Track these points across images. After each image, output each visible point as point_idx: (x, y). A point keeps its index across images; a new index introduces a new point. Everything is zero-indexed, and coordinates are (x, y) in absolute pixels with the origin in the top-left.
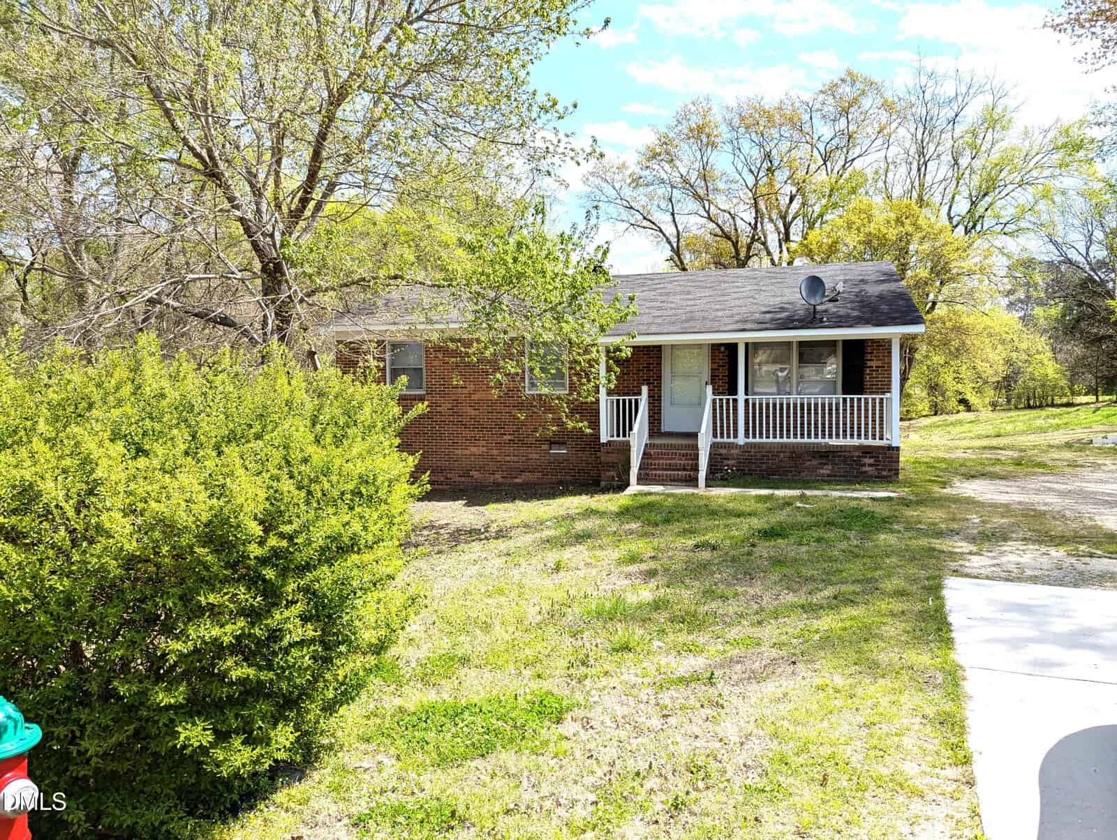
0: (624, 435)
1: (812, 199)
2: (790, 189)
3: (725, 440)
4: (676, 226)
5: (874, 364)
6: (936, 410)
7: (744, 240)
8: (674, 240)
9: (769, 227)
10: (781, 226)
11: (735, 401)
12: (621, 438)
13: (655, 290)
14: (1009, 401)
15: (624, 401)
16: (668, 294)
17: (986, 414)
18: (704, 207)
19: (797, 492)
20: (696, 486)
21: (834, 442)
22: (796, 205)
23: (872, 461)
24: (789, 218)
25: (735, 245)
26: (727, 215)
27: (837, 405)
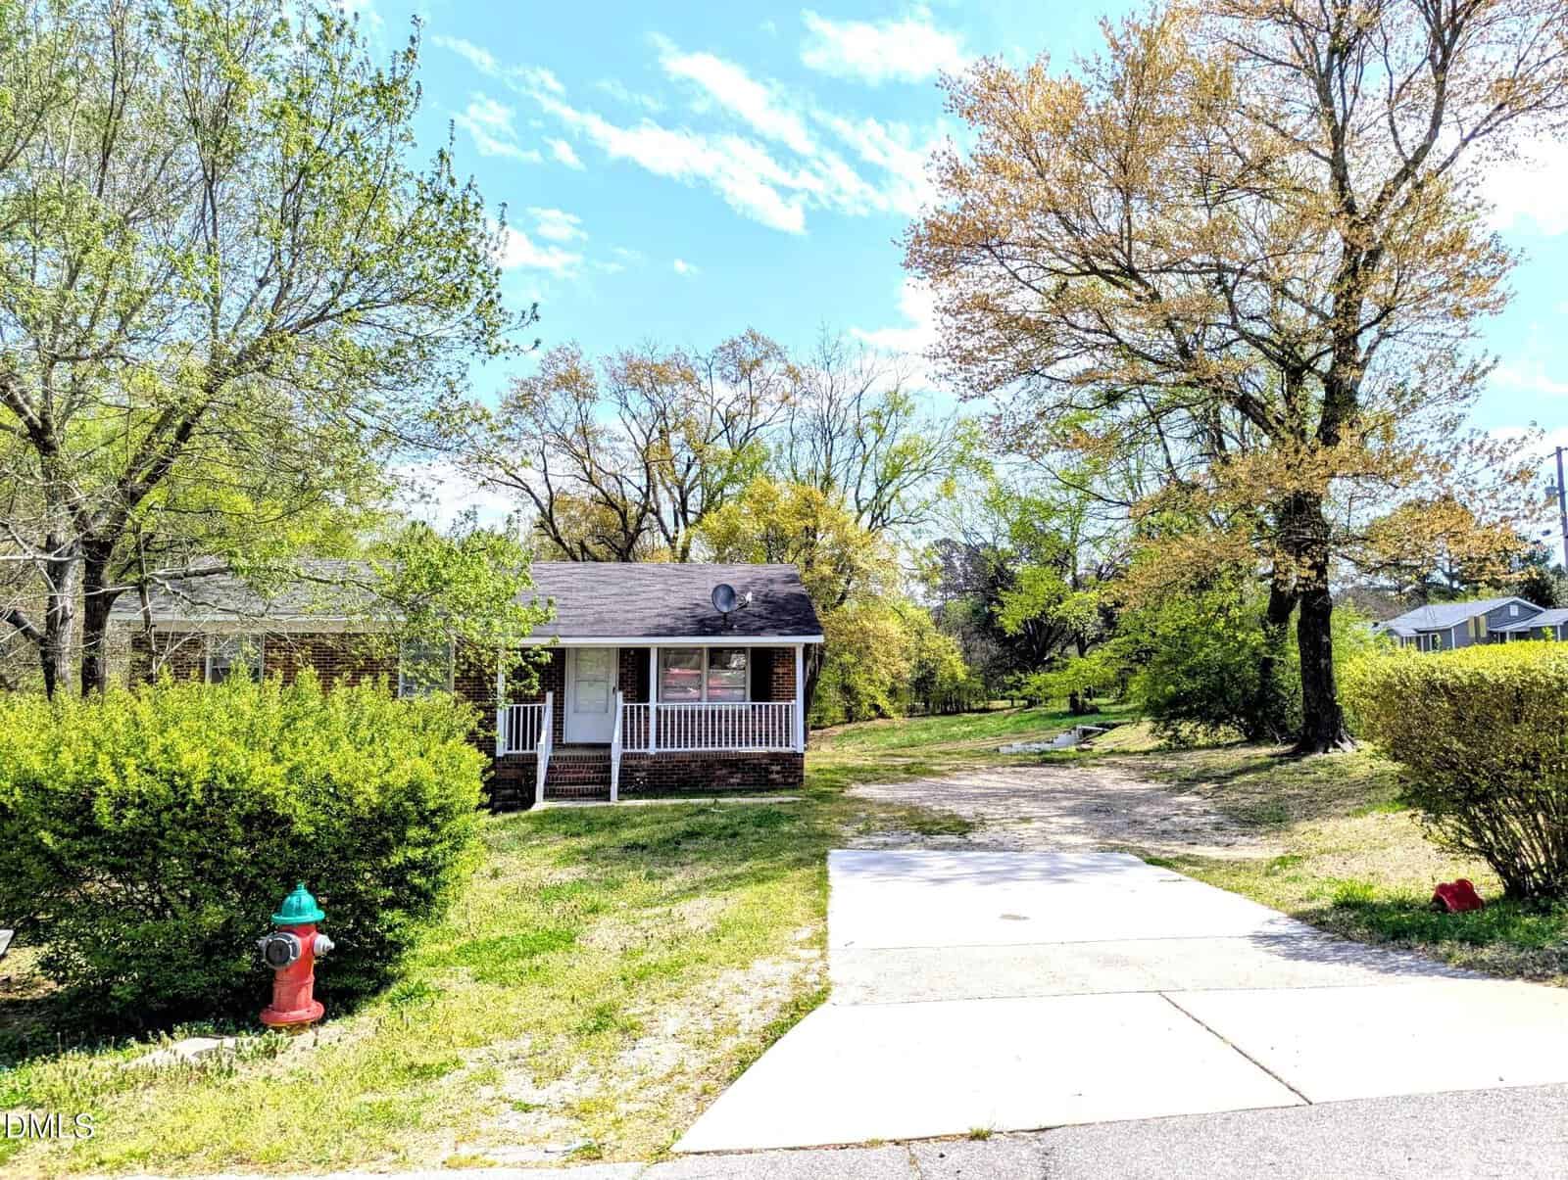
0: (532, 748)
1: (712, 468)
2: (686, 455)
3: (636, 750)
4: (549, 486)
5: (780, 670)
6: (850, 716)
7: (634, 510)
8: (544, 502)
9: (663, 495)
10: (677, 495)
11: (647, 708)
12: (528, 751)
13: (554, 583)
14: (927, 706)
15: (525, 709)
16: (569, 589)
17: (898, 720)
18: (584, 468)
19: (709, 801)
20: (609, 800)
21: (744, 749)
22: (694, 471)
23: (779, 768)
24: (687, 486)
25: (623, 515)
26: (612, 479)
27: (747, 712)
